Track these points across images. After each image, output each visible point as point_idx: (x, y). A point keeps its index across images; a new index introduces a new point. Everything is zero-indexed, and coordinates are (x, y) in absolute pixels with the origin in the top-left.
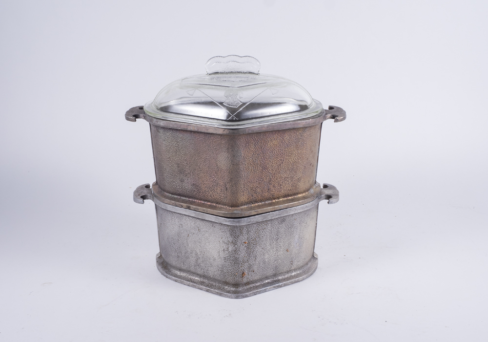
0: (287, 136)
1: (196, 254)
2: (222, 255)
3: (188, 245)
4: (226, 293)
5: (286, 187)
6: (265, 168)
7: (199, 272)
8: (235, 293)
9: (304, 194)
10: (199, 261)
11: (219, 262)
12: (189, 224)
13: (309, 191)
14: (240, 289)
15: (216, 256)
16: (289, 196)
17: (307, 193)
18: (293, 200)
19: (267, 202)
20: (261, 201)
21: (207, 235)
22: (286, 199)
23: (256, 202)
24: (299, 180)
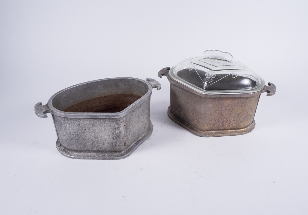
0: (236, 101)
1: (92, 140)
2: (111, 136)
3: (86, 136)
4: (117, 158)
5: (233, 125)
6: (221, 115)
7: (95, 149)
8: (122, 156)
9: (243, 129)
10: (95, 143)
11: (110, 141)
12: (86, 123)
13: (247, 128)
14: (123, 152)
15: (107, 138)
16: (234, 129)
17: (245, 129)
18: (235, 132)
19: (221, 131)
20: (217, 130)
21: (99, 127)
22: (232, 131)
23: (214, 130)
24: (241, 122)
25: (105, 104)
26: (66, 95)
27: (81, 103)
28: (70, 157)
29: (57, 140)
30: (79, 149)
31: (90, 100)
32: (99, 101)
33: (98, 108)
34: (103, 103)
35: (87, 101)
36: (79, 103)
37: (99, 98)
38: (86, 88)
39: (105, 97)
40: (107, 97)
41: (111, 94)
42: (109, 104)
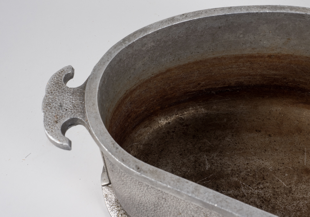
25: (265, 73)
26: (153, 44)
27: (196, 63)
31: (225, 59)
32: (248, 64)
33: (240, 80)
34: (259, 71)
35: (215, 59)
36: (189, 64)
37: (251, 56)
38: (219, 28)
39: (270, 56)
40: (278, 57)
41: (290, 53)
42: (275, 75)
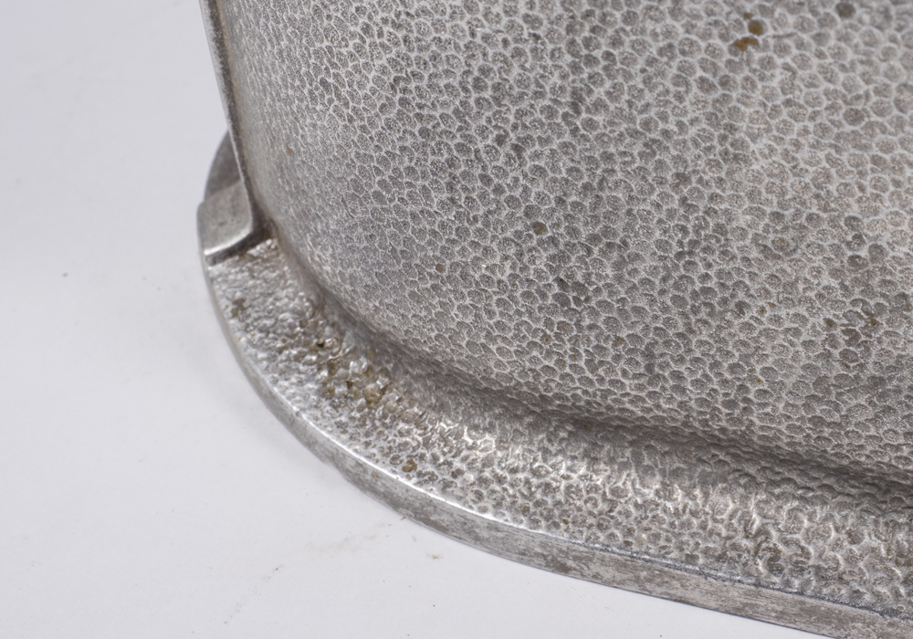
28: (394, 501)
29: (226, 144)
30: (576, 387)
